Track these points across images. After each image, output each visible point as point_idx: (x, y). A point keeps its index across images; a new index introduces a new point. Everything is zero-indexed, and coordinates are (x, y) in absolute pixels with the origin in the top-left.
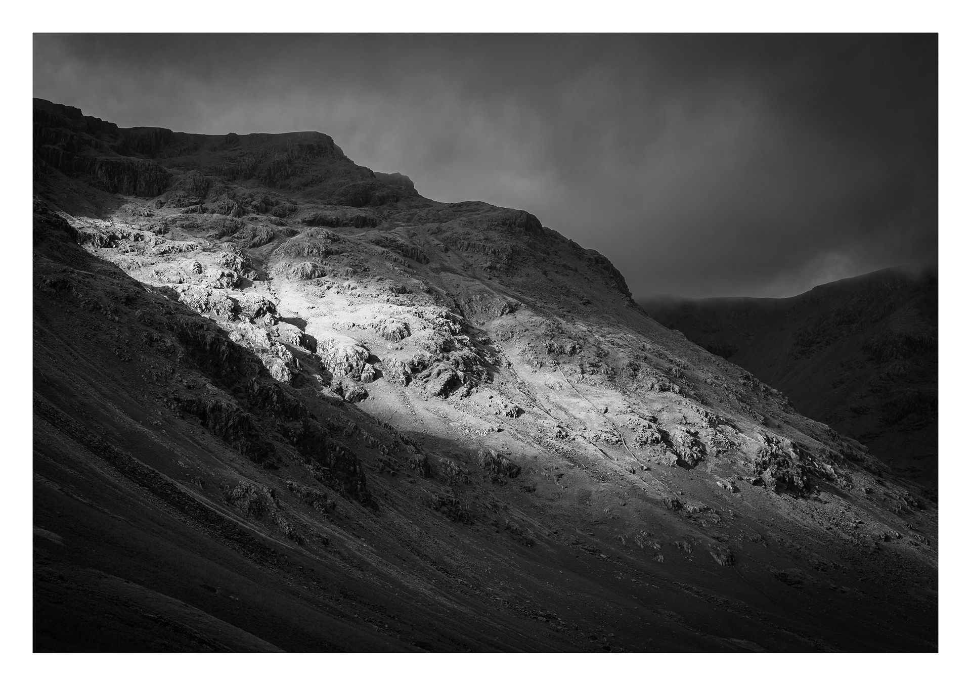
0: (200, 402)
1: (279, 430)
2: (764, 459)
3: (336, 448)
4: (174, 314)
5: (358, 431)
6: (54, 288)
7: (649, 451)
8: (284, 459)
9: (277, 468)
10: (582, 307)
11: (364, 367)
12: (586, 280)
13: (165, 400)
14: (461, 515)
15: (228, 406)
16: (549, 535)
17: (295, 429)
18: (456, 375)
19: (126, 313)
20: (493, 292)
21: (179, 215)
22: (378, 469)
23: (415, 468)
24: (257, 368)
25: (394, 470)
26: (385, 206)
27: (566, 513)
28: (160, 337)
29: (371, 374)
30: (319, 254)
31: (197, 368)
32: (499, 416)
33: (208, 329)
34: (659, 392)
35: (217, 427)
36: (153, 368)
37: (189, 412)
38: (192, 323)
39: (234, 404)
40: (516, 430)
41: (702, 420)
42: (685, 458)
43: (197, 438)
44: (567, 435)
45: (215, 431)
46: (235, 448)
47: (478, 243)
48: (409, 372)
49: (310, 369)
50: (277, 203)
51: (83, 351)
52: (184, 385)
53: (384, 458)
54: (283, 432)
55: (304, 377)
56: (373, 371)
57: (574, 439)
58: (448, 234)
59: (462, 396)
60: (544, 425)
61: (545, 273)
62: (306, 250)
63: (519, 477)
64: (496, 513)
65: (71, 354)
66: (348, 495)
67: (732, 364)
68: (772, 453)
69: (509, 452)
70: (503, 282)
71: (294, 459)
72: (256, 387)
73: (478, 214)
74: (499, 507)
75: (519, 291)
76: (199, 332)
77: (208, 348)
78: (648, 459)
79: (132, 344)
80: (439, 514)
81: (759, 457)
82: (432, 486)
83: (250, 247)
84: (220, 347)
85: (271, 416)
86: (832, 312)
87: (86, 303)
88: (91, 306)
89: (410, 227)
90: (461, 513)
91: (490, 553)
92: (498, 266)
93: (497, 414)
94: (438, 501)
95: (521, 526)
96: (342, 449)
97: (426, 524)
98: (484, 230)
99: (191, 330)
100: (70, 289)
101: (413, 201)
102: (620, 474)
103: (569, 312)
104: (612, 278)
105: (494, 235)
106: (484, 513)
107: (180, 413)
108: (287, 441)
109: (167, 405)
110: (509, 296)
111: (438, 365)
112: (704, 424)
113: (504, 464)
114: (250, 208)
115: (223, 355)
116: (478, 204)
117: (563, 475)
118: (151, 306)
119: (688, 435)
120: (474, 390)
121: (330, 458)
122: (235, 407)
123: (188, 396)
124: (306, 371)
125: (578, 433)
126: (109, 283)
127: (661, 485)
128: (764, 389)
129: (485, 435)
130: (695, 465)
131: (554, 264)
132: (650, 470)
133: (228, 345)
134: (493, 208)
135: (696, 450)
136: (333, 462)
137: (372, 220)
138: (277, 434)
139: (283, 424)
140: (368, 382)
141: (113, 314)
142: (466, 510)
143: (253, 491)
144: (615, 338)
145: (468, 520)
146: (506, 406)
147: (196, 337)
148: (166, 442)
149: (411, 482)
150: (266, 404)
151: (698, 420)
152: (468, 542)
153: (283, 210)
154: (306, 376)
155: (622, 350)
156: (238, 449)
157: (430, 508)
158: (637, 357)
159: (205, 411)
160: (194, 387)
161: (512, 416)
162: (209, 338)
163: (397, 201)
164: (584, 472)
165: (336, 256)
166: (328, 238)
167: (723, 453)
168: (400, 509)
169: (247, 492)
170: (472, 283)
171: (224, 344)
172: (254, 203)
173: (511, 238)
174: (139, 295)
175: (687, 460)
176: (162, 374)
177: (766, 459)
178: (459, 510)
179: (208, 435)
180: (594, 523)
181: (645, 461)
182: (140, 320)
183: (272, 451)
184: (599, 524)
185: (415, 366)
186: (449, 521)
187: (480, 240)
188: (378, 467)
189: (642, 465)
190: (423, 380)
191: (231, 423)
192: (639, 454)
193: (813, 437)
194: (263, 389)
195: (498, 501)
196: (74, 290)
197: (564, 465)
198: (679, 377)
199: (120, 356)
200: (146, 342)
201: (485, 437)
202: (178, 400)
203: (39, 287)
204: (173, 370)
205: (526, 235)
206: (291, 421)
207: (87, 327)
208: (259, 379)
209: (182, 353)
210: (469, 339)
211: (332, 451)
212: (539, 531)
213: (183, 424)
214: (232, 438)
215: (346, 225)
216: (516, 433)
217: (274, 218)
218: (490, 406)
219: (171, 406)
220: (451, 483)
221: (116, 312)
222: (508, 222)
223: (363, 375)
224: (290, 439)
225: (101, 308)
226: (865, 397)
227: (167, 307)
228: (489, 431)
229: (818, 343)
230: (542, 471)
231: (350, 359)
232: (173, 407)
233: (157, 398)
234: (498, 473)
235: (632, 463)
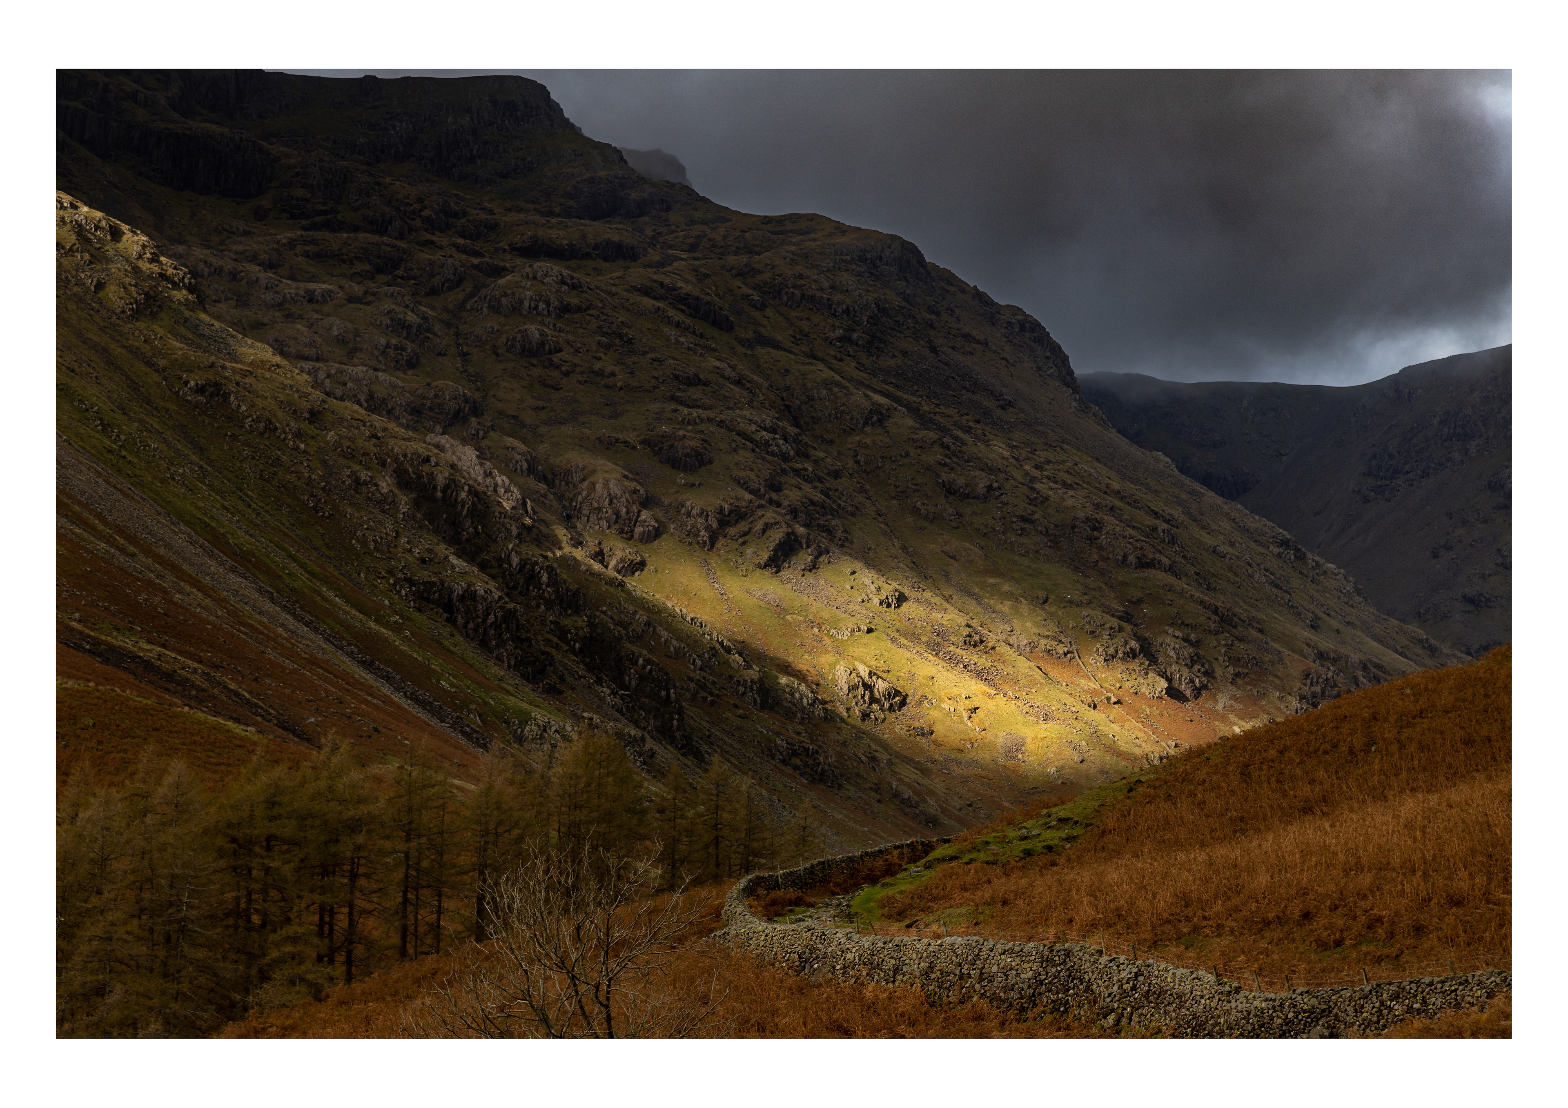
0: (443, 585)
1: (552, 630)
2: (1313, 689)
3: (637, 661)
4: (383, 437)
5: (651, 629)
6: (202, 395)
7: (1119, 671)
8: (569, 679)
9: (560, 692)
10: (999, 412)
11: (639, 516)
12: (1004, 362)
13: (391, 581)
14: (823, 773)
15: (486, 592)
16: (960, 809)
17: (576, 628)
18: (793, 533)
19: (312, 437)
20: (847, 384)
21: (299, 233)
22: (688, 694)
23: (744, 693)
24: (513, 528)
25: (711, 694)
26: (646, 219)
27: (984, 773)
28: (370, 477)
29: (651, 528)
30: (549, 311)
31: (429, 529)
32: (868, 605)
33: (437, 464)
34: (1136, 568)
35: (471, 625)
36: (367, 529)
37: (427, 600)
38: (412, 454)
39: (494, 590)
40: (898, 630)
41: (1210, 619)
42: (1180, 684)
43: (446, 643)
44: (982, 642)
45: (467, 632)
46: (499, 658)
47: (819, 294)
48: (715, 525)
49: (550, 517)
50: (465, 214)
51: (262, 501)
52: (415, 557)
53: (697, 675)
54: (558, 633)
55: (541, 531)
56: (653, 523)
57: (993, 648)
58: (766, 276)
59: (803, 570)
60: (944, 623)
61: (934, 350)
62: (526, 303)
63: (905, 709)
64: (875, 770)
65: (249, 506)
66: (659, 735)
67: (1257, 517)
68: (1327, 680)
69: (886, 669)
70: (864, 365)
71: (581, 677)
72: (515, 560)
73: (815, 240)
74: (878, 761)
75: (892, 383)
76: (424, 469)
77: (439, 494)
78: (1118, 685)
79: (330, 490)
80: (788, 770)
81: (1305, 685)
82: (774, 723)
83: (426, 295)
84: (457, 494)
85: (540, 607)
86: (1435, 416)
87: (253, 420)
88: (262, 425)
89: (697, 262)
90: (822, 769)
91: (875, 834)
92: (855, 336)
93: (863, 601)
94: (787, 748)
95: (916, 792)
96: (648, 661)
97: (774, 785)
98: (828, 270)
99: (412, 465)
100: (226, 396)
101: (696, 210)
102: (1073, 709)
103: (978, 422)
104: (1047, 357)
105: (845, 279)
106: (856, 770)
107: (415, 603)
108: (566, 648)
109: (395, 589)
110: (876, 391)
111: (763, 516)
112: (1213, 626)
113: (881, 690)
114: (418, 223)
115: (463, 506)
116: (812, 220)
117: (978, 708)
118: (346, 424)
119: (1186, 644)
120: (824, 559)
121: (629, 676)
122: (497, 594)
123: (423, 575)
124: (543, 521)
125: (1000, 637)
126: (278, 384)
127: (1140, 730)
128: (1314, 564)
129: (846, 638)
130: (1196, 697)
131: (949, 333)
132: (1121, 704)
133: (469, 491)
134: (841, 229)
135: (1199, 671)
136: (633, 683)
137: (632, 248)
138: (551, 637)
139: (557, 620)
140: (646, 542)
141: (296, 439)
142: (829, 765)
143: (553, 729)
144: (1059, 470)
145: (833, 781)
146: (879, 589)
147: (420, 477)
148: (415, 651)
149: (740, 716)
150: (531, 588)
151: (1202, 619)
152: (840, 816)
153: (476, 227)
154: (543, 529)
155: (1071, 493)
156: (503, 661)
157: (773, 759)
158: (1098, 506)
159: (450, 600)
160: (431, 560)
161: (889, 606)
162: (441, 479)
163: (668, 209)
164: (1014, 706)
165: (577, 317)
166: (563, 282)
167: (1244, 678)
168: (733, 760)
169: (545, 730)
170: (812, 368)
171: (463, 488)
172: (426, 213)
173: (875, 285)
174: (326, 406)
175: (1183, 687)
176: (381, 538)
177: (1318, 689)
178: (819, 764)
179: (459, 638)
180: (1032, 791)
181: (1113, 688)
182: (336, 449)
183: (551, 665)
184: (1040, 792)
185: (724, 515)
186: (806, 782)
187: (822, 289)
188: (688, 690)
189: (1109, 694)
190: (737, 540)
191: (491, 619)
192: (1103, 676)
193: (1396, 651)
194: (526, 564)
195: (876, 751)
196: (232, 398)
197: (979, 693)
198: (1169, 542)
199: (316, 509)
200: (350, 486)
201: (847, 641)
202: (411, 582)
203: (178, 392)
204: (397, 532)
205: (900, 280)
206: (569, 615)
207: (261, 461)
208: (517, 545)
209: (406, 504)
210: (811, 469)
211: (633, 664)
212: (944, 802)
213: (421, 619)
214: (494, 643)
215: (587, 256)
216: (896, 635)
217: (461, 241)
218: (852, 588)
219: (400, 591)
220: (803, 719)
221: (299, 435)
222: (869, 256)
223: (638, 530)
224: (569, 645)
225: (276, 429)
226: (1489, 575)
227: (371, 426)
228: (853, 631)
229: (1408, 473)
230: (943, 701)
231: (615, 501)
232: (403, 593)
233: (379, 578)
234: (870, 704)
235: (1093, 692)
